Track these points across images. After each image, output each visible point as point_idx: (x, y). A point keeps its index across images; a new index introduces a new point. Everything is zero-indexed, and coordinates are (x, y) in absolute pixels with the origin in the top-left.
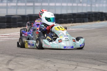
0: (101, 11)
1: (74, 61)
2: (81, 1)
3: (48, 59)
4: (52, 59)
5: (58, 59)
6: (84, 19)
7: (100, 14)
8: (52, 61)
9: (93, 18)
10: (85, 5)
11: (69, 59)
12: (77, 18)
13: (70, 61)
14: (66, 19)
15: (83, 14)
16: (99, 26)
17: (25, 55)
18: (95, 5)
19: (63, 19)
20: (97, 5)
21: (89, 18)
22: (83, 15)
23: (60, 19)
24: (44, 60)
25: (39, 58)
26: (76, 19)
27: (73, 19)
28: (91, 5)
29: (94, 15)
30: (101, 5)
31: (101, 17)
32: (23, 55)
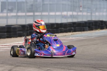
0: (101, 19)
1: (74, 70)
2: (81, 10)
3: (48, 69)
4: (52, 68)
5: (58, 68)
6: (84, 28)
7: (100, 22)
8: (52, 70)
9: (93, 26)
10: (85, 14)
11: (69, 68)
12: (77, 26)
13: (70, 69)
14: (67, 28)
15: (83, 22)
16: (99, 34)
17: (25, 65)
18: (95, 13)
19: (63, 28)
20: (97, 14)
21: (89, 27)
22: (83, 24)
23: (60, 28)
24: (44, 69)
25: (39, 68)
26: (77, 28)
27: (73, 28)
28: (91, 13)
29: (94, 24)
30: (101, 14)
31: (101, 26)
32: (23, 65)
